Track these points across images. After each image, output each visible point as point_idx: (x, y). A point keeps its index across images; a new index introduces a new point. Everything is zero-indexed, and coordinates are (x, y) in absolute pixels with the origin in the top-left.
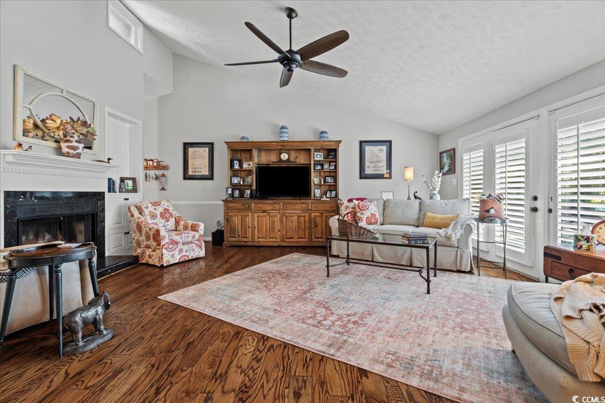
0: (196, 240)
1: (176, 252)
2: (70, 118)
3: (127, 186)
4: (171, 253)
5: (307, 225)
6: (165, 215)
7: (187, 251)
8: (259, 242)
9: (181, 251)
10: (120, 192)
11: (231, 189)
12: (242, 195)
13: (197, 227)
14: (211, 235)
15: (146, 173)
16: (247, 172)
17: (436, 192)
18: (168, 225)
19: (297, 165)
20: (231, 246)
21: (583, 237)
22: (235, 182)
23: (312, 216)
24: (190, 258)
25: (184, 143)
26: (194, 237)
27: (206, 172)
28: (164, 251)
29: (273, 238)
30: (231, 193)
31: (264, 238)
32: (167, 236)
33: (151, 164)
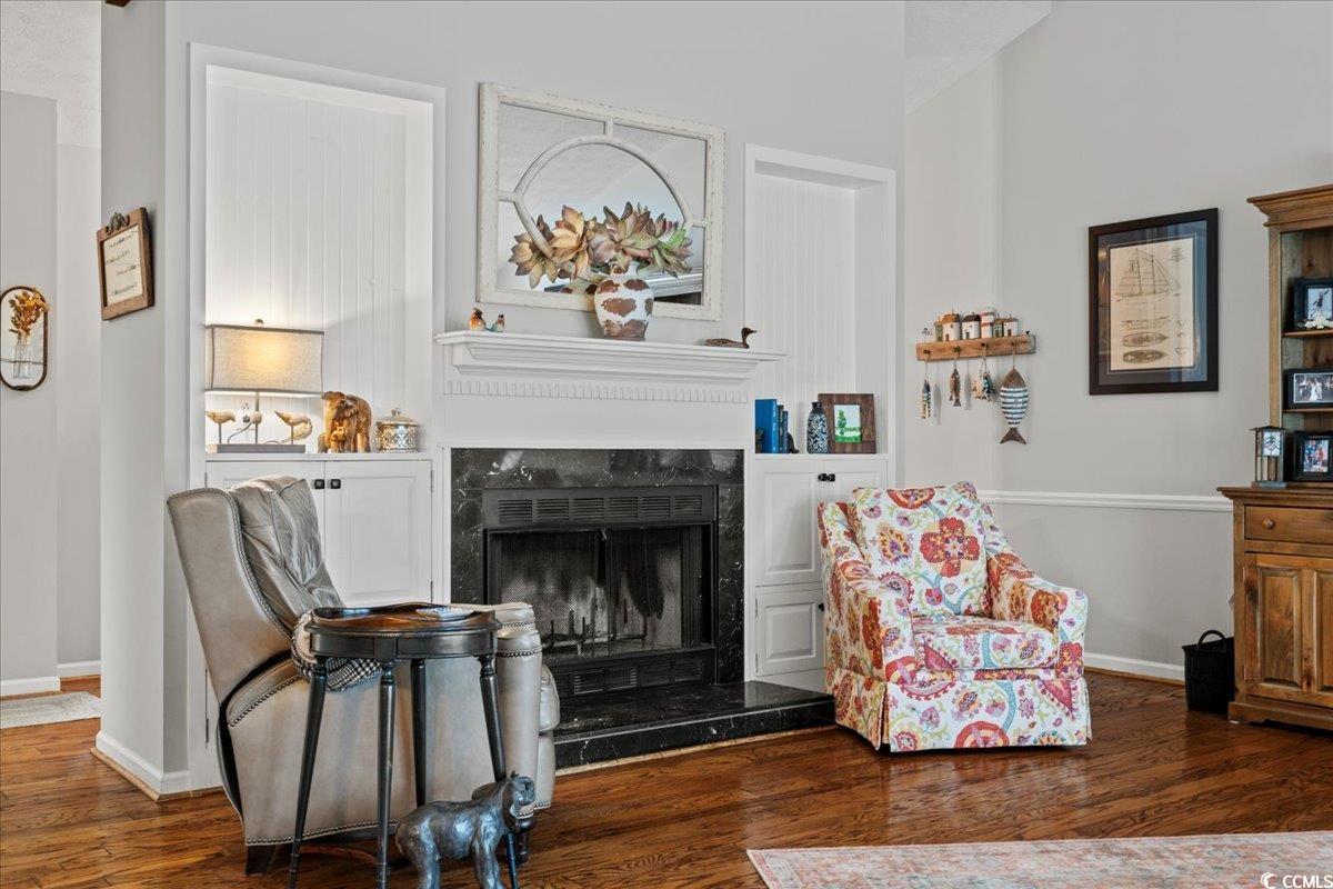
0: (1042, 666)
1: (947, 704)
2: (606, 210)
3: (842, 425)
4: (923, 705)
6: (948, 543)
7: (995, 705)
9: (968, 702)
10: (810, 450)
11: (1277, 436)
13: (1051, 606)
14: (1182, 654)
15: (956, 373)
18: (952, 588)
20: (1268, 724)
22: (1314, 398)
24: (1013, 742)
25: (1092, 230)
26: (1029, 650)
27: (1184, 354)
28: (894, 690)
30: (1277, 453)
32: (906, 633)
33: (973, 335)
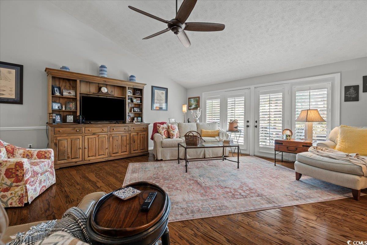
0: (50, 168)
1: (37, 184)
4: (34, 187)
5: (128, 142)
7: (44, 180)
8: (89, 160)
9: (40, 182)
12: (64, 120)
16: (66, 100)
17: (197, 119)
19: (113, 98)
20: (60, 168)
21: (288, 135)
22: (56, 108)
23: (131, 136)
24: (47, 188)
26: (48, 165)
27: (11, 95)
28: (28, 186)
29: (102, 155)
30: (55, 118)
31: (94, 156)
32: (30, 169)
